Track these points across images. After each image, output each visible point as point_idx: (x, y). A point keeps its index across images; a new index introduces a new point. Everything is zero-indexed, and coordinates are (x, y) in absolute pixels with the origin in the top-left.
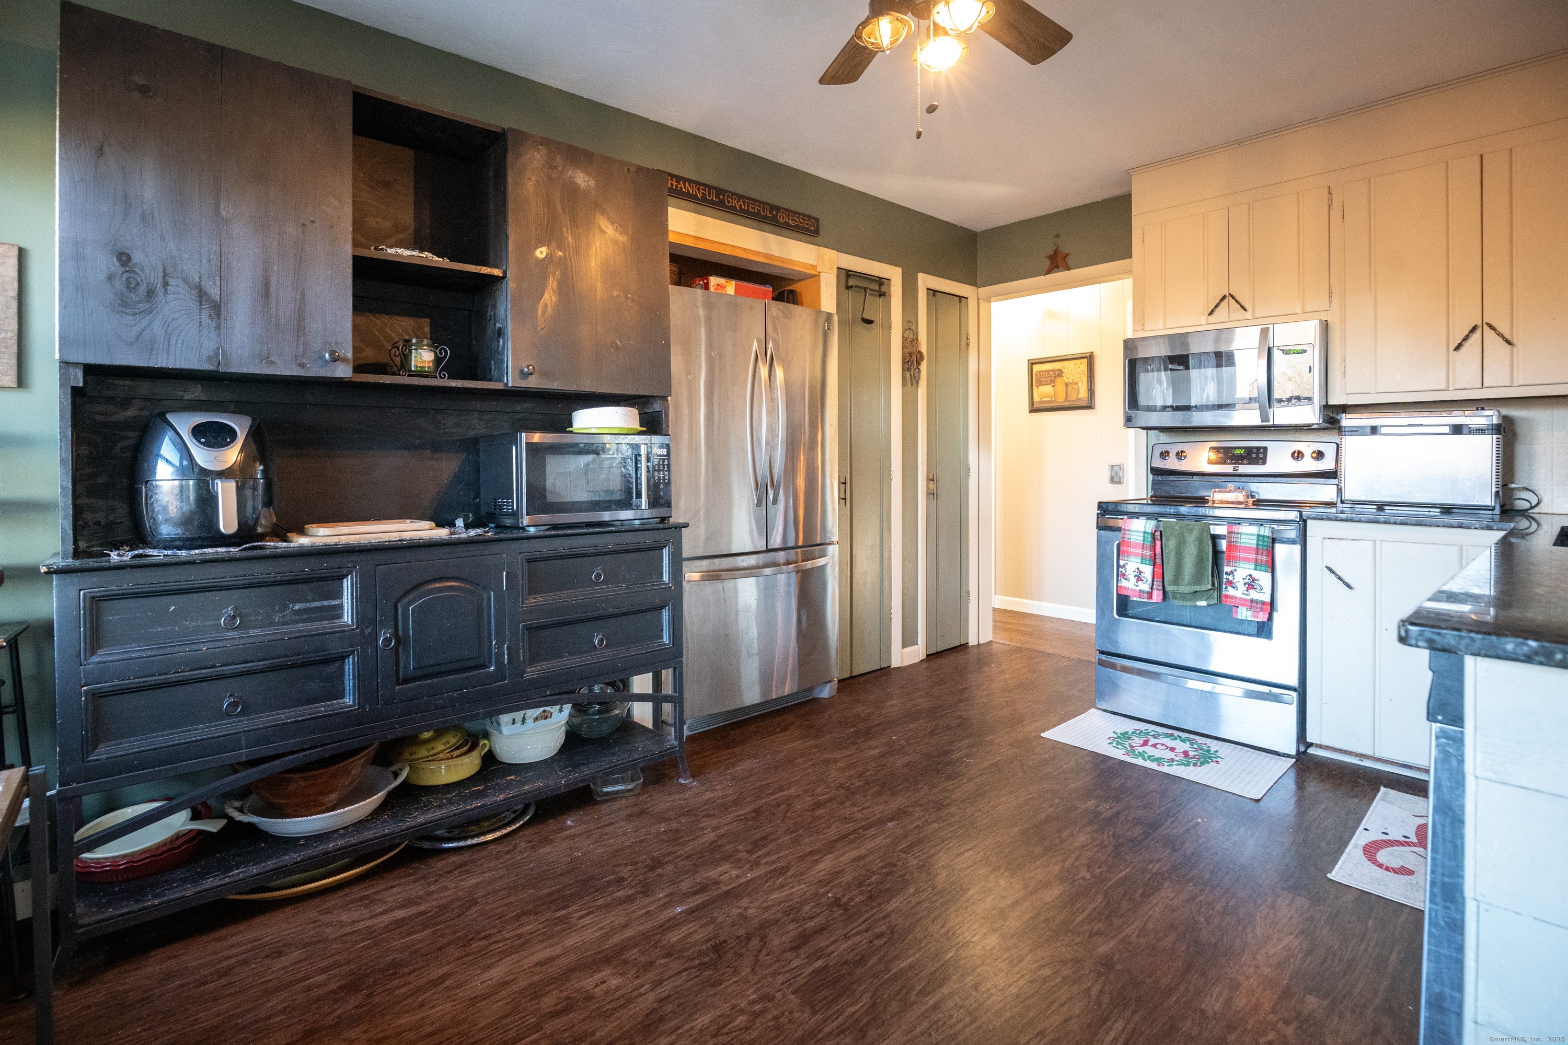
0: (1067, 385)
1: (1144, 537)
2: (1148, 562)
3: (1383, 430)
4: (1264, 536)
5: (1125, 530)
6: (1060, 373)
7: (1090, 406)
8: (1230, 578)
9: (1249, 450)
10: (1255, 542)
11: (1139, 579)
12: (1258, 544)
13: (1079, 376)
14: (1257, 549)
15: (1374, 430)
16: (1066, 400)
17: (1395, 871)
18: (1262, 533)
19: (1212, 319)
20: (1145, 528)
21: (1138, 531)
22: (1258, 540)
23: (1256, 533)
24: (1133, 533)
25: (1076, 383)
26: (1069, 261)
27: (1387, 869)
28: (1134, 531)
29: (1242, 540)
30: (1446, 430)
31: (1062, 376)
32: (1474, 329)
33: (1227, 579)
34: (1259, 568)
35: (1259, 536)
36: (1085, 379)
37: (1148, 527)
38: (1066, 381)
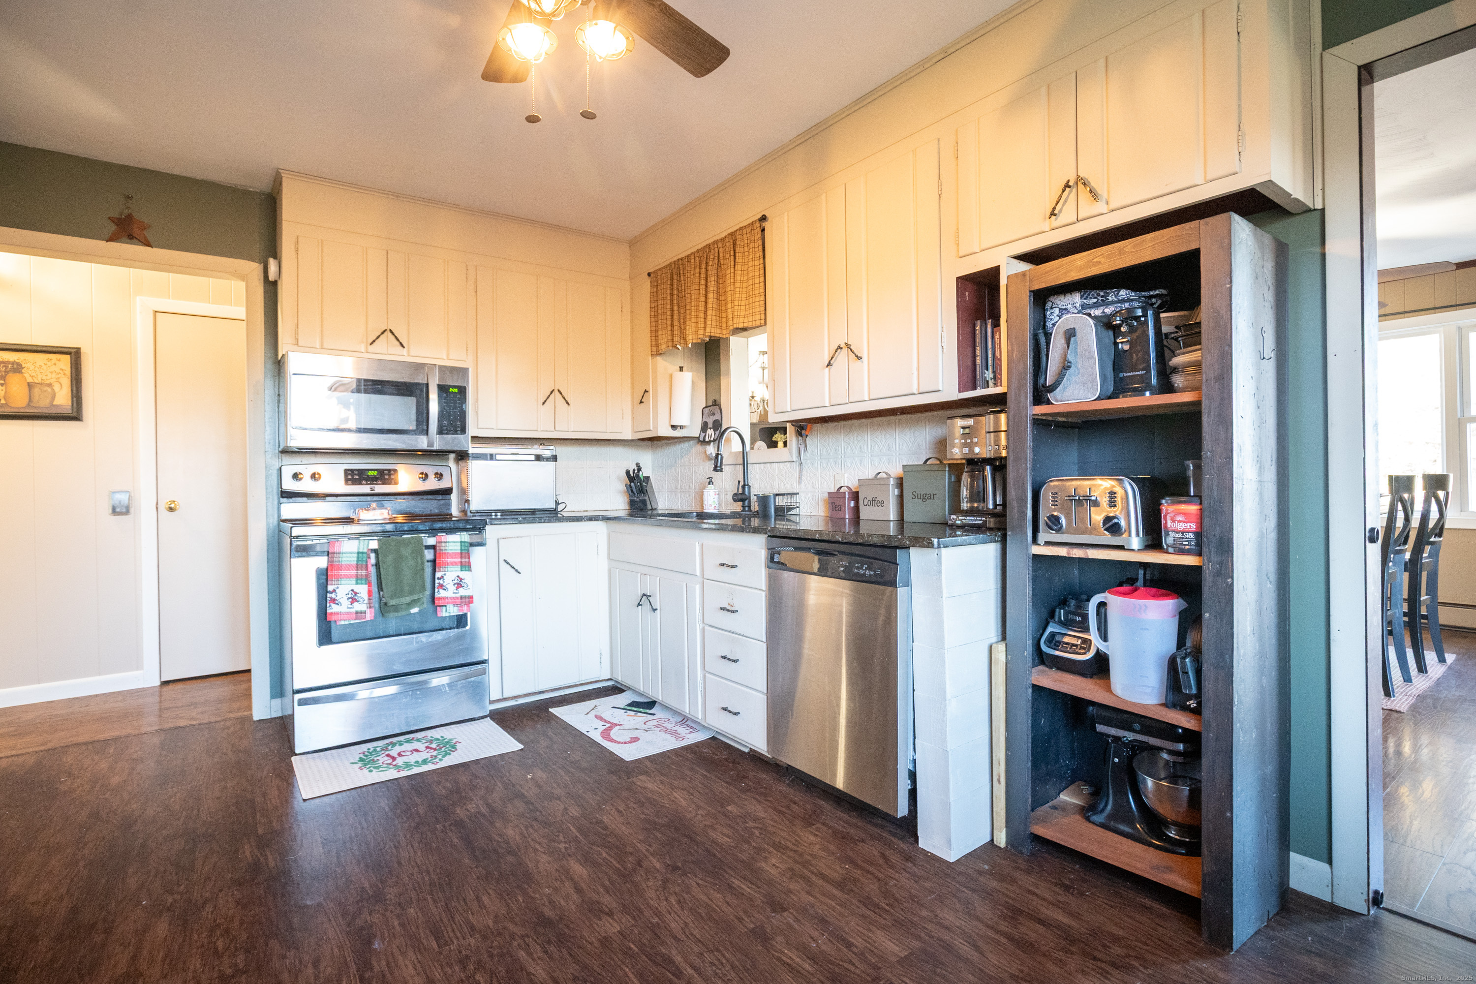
0: (30, 386)
1: (358, 557)
2: (364, 582)
3: (498, 457)
4: (465, 542)
5: (334, 553)
6: (18, 368)
7: (75, 415)
8: (441, 581)
9: (381, 472)
10: (459, 548)
11: (354, 600)
12: (461, 549)
13: (54, 375)
14: (461, 553)
15: (492, 457)
16: (29, 405)
17: (630, 742)
18: (463, 540)
19: (371, 348)
20: (359, 548)
21: (351, 553)
22: (461, 546)
23: (459, 540)
24: (344, 555)
25: (50, 385)
26: (149, 235)
27: (625, 743)
28: (345, 553)
29: (450, 548)
30: (533, 458)
31: (20, 372)
32: (552, 392)
33: (439, 583)
34: (464, 569)
35: (461, 542)
36: (66, 382)
37: (361, 547)
38: (30, 380)
